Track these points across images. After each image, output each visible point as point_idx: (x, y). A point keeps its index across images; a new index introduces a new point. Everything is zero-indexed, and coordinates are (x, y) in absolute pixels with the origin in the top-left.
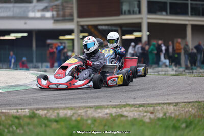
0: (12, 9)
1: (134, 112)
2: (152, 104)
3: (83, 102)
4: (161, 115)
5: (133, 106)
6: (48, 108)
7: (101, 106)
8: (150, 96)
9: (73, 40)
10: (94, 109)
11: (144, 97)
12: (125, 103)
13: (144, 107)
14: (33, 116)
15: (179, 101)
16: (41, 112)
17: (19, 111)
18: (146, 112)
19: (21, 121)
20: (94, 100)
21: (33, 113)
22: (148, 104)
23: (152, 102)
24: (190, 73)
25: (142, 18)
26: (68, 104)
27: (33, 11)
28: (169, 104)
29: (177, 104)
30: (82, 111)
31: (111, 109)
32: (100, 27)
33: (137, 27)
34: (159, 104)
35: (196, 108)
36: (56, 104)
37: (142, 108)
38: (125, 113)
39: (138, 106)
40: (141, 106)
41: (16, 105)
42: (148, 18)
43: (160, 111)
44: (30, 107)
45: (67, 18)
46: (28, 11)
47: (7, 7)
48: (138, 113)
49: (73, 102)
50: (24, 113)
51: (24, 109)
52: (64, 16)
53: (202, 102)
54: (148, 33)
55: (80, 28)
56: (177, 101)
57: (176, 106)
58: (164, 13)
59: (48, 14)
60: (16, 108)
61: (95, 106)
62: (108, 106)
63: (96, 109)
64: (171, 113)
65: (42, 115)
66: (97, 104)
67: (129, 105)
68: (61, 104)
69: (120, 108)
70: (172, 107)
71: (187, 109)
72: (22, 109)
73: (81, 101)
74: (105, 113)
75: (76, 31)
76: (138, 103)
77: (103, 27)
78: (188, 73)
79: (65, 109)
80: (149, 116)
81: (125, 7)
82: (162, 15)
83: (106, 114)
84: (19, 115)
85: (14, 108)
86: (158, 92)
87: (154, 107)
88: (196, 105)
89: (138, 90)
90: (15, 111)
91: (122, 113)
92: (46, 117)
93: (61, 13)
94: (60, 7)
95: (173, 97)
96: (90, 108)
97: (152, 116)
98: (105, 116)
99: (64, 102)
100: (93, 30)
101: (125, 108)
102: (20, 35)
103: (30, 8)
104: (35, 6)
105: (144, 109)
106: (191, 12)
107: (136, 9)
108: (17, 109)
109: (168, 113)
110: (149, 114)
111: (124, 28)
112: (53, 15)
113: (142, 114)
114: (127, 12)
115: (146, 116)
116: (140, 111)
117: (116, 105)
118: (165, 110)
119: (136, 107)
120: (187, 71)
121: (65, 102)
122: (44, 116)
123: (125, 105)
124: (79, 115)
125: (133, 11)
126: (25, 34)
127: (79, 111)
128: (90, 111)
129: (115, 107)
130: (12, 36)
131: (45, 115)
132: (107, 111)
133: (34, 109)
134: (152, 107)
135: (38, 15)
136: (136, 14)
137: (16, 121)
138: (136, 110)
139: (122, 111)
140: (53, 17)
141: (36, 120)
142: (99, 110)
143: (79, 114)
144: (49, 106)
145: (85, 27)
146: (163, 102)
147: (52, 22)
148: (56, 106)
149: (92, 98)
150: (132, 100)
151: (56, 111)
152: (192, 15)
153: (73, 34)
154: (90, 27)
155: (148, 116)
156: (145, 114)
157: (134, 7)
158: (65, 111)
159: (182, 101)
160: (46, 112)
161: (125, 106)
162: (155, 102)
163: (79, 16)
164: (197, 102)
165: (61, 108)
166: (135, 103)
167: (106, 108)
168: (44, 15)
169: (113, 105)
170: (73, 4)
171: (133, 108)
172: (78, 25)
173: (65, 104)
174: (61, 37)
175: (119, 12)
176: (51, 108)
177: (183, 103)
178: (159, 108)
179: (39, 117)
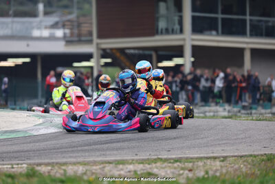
0: (10, 26)
1: (166, 169)
2: (192, 158)
3: (100, 156)
4: (201, 174)
5: (166, 160)
6: (53, 163)
7: (123, 160)
8: (189, 148)
9: (92, 68)
10: (114, 165)
11: (182, 148)
12: (156, 157)
13: (180, 162)
14: (31, 174)
15: (228, 155)
16: (43, 169)
17: (14, 166)
18: (182, 169)
19: (16, 181)
20: (115, 152)
21: (33, 169)
22: (187, 158)
23: (191, 156)
24: (248, 114)
25: (184, 40)
26: (79, 157)
27: (39, 28)
28: (215, 158)
29: (225, 158)
30: (98, 167)
31: (137, 165)
32: (128, 51)
33: (178, 51)
34: (201, 158)
35: (249, 164)
36: (64, 157)
37: (178, 163)
38: (155, 171)
39: (172, 161)
40: (176, 160)
41: (10, 158)
42: (193, 40)
43: (201, 168)
44: (29, 162)
45: (83, 38)
46: (33, 28)
47: (3, 23)
48: (172, 170)
49: (87, 154)
50: (20, 170)
51: (22, 164)
52: (79, 35)
53: (258, 155)
54: (192, 59)
55: (101, 52)
56: (225, 155)
57: (223, 161)
58: (214, 33)
59: (59, 33)
60: (11, 162)
61: (116, 161)
62: (133, 160)
63: (116, 164)
64: (216, 170)
65: (44, 172)
66: (118, 158)
67: (161, 159)
68: (70, 157)
69: (149, 164)
70: (218, 163)
71: (237, 166)
72: (18, 164)
73: (98, 153)
74: (128, 170)
75: (95, 55)
76: (174, 156)
77: (132, 51)
78: (245, 114)
79: (75, 164)
80: (187, 174)
81: (162, 24)
82: (211, 35)
83: (130, 172)
84: (14, 172)
85: (8, 162)
86: (200, 141)
87: (194, 162)
88: (250, 160)
89: (175, 138)
90: (9, 166)
91: (150, 171)
92: (50, 175)
93: (76, 31)
94: (75, 24)
95: (220, 148)
96: (109, 163)
97: (190, 175)
98: (128, 174)
99: (74, 155)
100: (118, 54)
101: (155, 163)
102: (20, 61)
103: (35, 24)
104: (41, 22)
105: (180, 165)
106: (251, 31)
107: (177, 27)
108: (12, 165)
109: (212, 170)
110: (186, 172)
111: (160, 53)
112: (65, 34)
113: (177, 173)
114: (164, 31)
115: (182, 174)
116: (175, 168)
117: (143, 160)
118: (208, 167)
119: (170, 163)
120: (243, 111)
121: (77, 155)
122: (47, 174)
123: (155, 159)
124: (93, 173)
125: (173, 30)
126: (27, 60)
127: (94, 167)
128: (108, 168)
129: (142, 162)
130: (10, 63)
131: (49, 172)
132: (131, 167)
133: (34, 164)
134: (190, 162)
135: (46, 33)
136: (176, 33)
137: (9, 180)
138: (170, 167)
139: (150, 168)
140: (65, 36)
141: (35, 180)
142: (121, 166)
143: (94, 171)
144: (54, 161)
145: (108, 51)
146: (206, 155)
147: (63, 43)
148: (64, 160)
149: (113, 149)
150: (166, 153)
151: (63, 167)
152: (251, 35)
153: (92, 60)
154: (114, 51)
155: (185, 176)
156: (181, 172)
157: (174, 24)
158: (75, 168)
159: (232, 154)
160: (50, 168)
161: (155, 161)
162: (196, 156)
163: (100, 36)
164: (251, 156)
165: (70, 164)
166: (170, 157)
167: (131, 164)
168: (54, 34)
169: (139, 160)
170: (91, 19)
171: (166, 164)
172: (98, 48)
173: (76, 157)
174: (76, 64)
175: (154, 31)
176: (57, 163)
177: (232, 156)
178: (200, 164)
179: (40, 175)
